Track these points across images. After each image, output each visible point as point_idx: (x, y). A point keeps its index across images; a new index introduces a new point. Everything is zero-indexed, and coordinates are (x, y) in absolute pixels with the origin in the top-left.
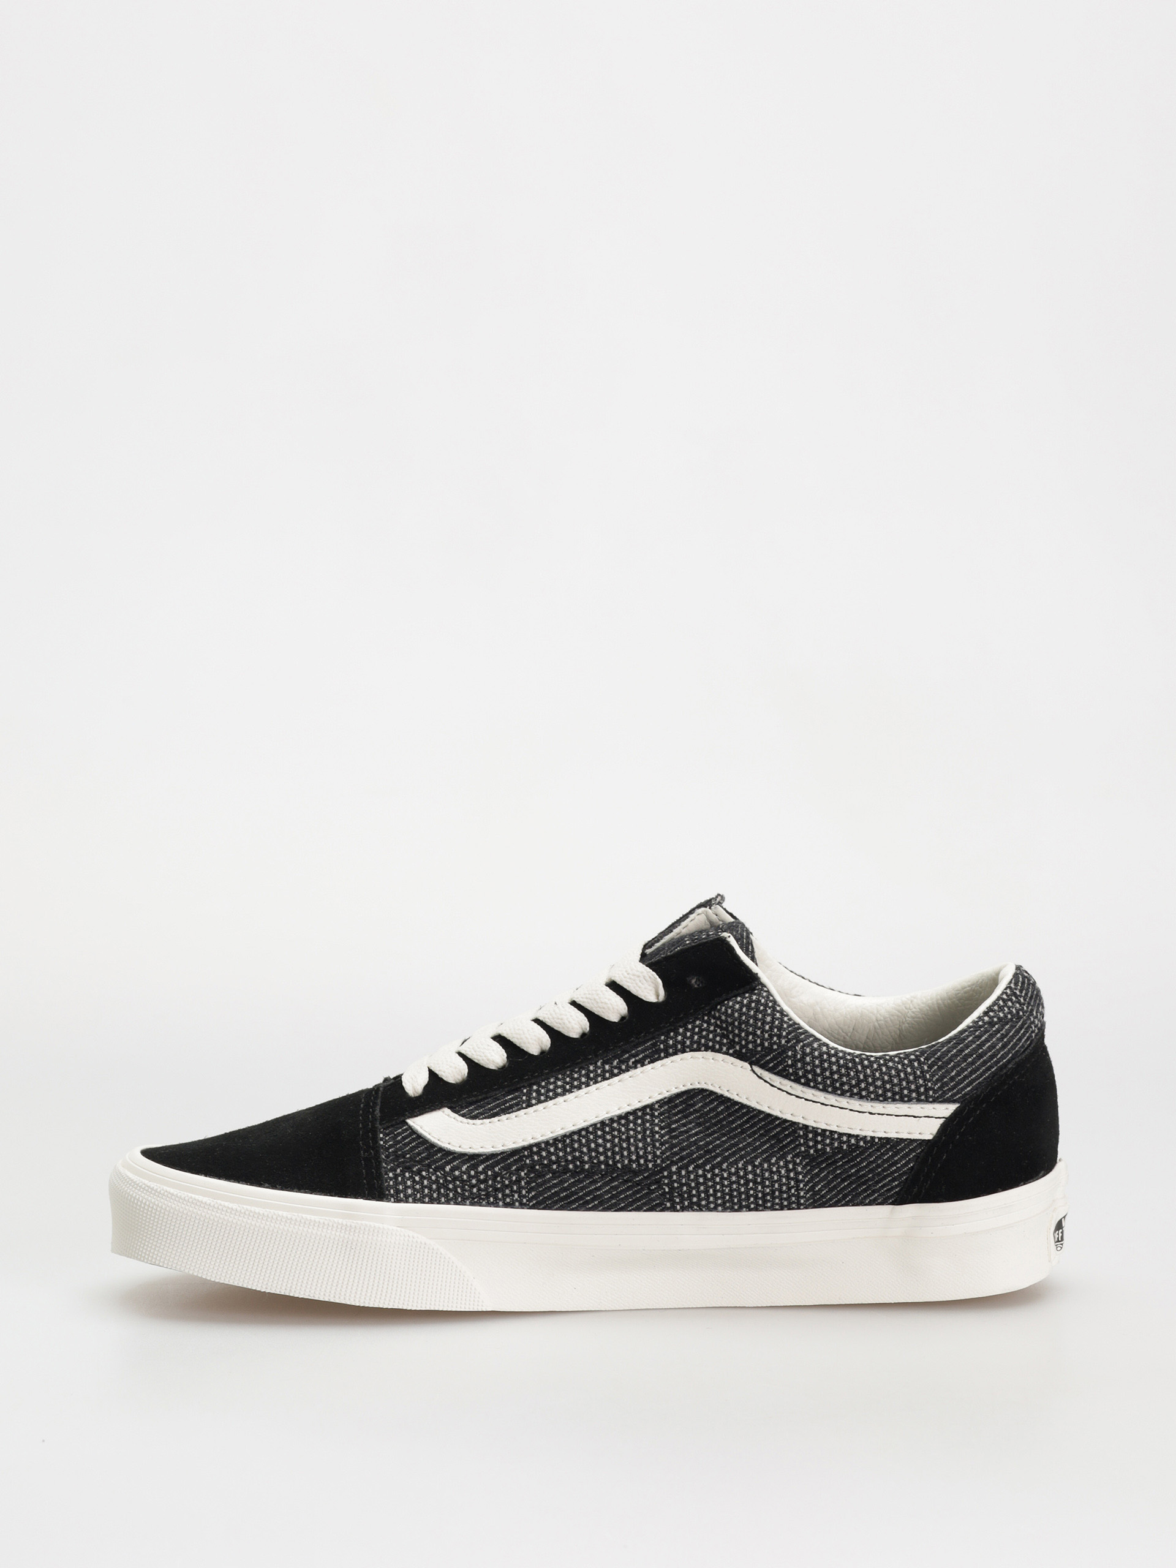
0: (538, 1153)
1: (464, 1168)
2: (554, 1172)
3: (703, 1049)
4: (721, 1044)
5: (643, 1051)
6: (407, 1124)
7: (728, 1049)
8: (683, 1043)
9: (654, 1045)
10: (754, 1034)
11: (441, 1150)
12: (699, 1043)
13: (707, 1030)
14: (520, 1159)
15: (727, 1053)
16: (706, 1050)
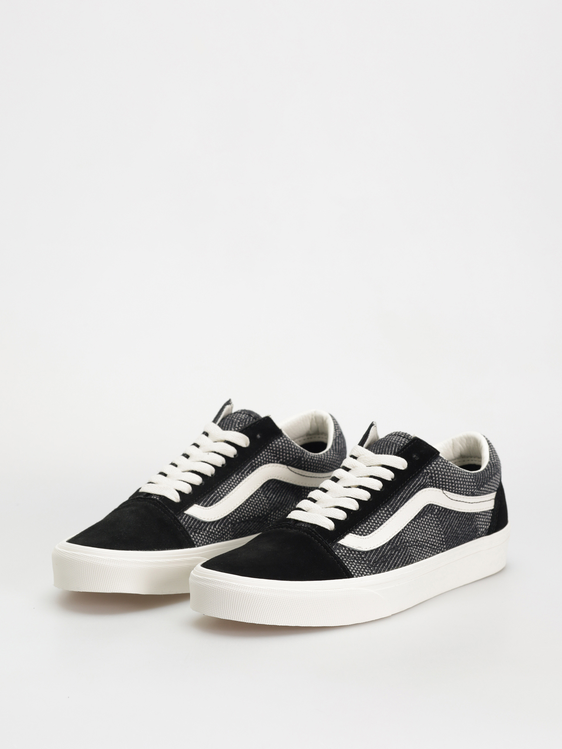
0: (232, 516)
1: (212, 528)
2: (238, 523)
3: (268, 463)
4: (274, 459)
5: (248, 468)
6: (185, 514)
7: (277, 461)
8: (261, 462)
9: (251, 464)
10: (289, 453)
11: (203, 522)
12: (266, 461)
13: (268, 455)
14: (227, 520)
15: (277, 463)
16: (269, 463)
